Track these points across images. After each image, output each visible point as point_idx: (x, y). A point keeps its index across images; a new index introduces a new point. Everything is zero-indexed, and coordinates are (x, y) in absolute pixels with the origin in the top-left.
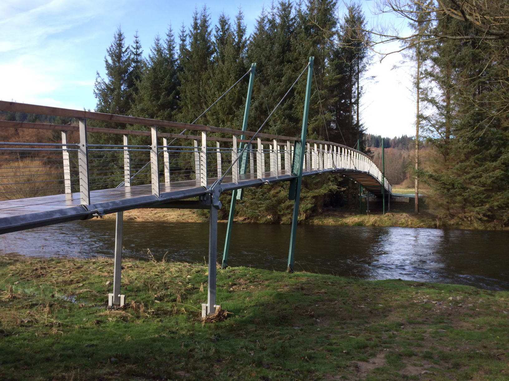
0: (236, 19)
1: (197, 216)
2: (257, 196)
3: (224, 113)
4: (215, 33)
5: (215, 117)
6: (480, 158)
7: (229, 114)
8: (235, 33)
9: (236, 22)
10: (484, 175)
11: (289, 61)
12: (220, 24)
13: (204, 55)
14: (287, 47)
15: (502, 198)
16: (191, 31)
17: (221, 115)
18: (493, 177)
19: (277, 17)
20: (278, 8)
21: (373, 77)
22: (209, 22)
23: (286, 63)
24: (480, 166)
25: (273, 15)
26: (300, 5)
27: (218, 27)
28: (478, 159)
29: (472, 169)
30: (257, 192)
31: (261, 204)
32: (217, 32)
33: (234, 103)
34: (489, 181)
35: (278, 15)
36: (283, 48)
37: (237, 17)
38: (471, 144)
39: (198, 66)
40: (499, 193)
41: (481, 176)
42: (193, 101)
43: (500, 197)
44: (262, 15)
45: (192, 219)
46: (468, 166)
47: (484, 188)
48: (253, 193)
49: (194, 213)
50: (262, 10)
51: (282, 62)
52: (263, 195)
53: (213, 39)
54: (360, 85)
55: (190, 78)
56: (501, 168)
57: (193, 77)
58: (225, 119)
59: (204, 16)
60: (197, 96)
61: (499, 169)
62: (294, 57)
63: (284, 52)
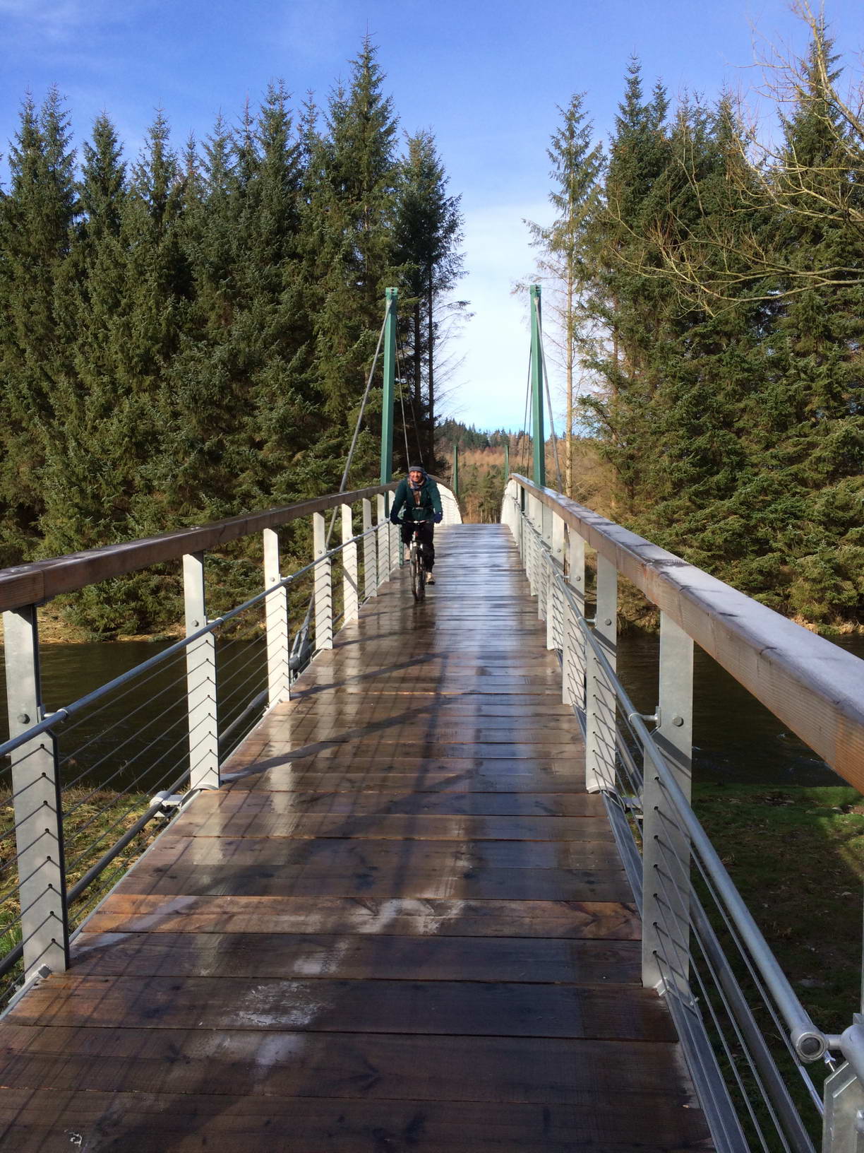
0: (149, 136)
1: (66, 626)
2: (231, 577)
3: (130, 370)
4: (86, 164)
5: (106, 379)
6: (701, 492)
7: (145, 372)
8: (147, 169)
9: (151, 142)
10: (710, 527)
11: (294, 255)
12: (98, 142)
13: (58, 217)
14: (288, 221)
15: (740, 572)
16: (16, 151)
17: (121, 374)
18: (728, 531)
19: (258, 145)
20: (261, 122)
21: (462, 303)
22: (66, 133)
23: (287, 259)
24: (701, 507)
25: (248, 138)
26: (310, 122)
27: (91, 149)
28: (697, 494)
29: (687, 514)
30: (231, 568)
31: (243, 594)
32: (89, 160)
33: (157, 347)
34: (719, 540)
35: (260, 139)
36: (278, 221)
37: (152, 131)
38: (685, 464)
39: (40, 243)
40: (734, 563)
41: (703, 529)
42: (32, 331)
43: (736, 570)
44: (217, 133)
45: (54, 635)
46: (680, 508)
47: (709, 554)
48: (221, 570)
49: (56, 618)
50: (217, 122)
51: (277, 257)
52: (246, 574)
53: (79, 177)
54: (433, 320)
55: (19, 270)
56: (740, 512)
57: (27, 269)
58: (134, 386)
59: (51, 115)
60: (44, 319)
61: (736, 514)
62: (309, 247)
63: (280, 231)
